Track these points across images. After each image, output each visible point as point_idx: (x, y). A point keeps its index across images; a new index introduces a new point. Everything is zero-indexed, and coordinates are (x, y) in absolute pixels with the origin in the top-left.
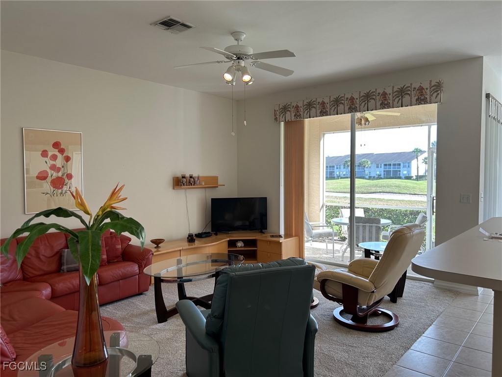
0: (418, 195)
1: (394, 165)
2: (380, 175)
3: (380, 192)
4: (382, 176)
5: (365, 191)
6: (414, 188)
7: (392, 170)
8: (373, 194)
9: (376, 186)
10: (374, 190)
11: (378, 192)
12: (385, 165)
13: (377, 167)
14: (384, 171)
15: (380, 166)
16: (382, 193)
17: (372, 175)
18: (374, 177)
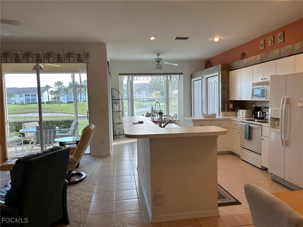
0: (54, 112)
1: (32, 95)
2: (23, 102)
3: (31, 112)
4: (24, 103)
5: (20, 112)
6: (52, 109)
7: (31, 98)
8: (26, 114)
9: (27, 109)
10: (26, 111)
11: (29, 113)
12: (26, 95)
13: (21, 97)
14: (25, 99)
15: (22, 96)
16: (32, 113)
17: (17, 102)
18: (18, 103)
